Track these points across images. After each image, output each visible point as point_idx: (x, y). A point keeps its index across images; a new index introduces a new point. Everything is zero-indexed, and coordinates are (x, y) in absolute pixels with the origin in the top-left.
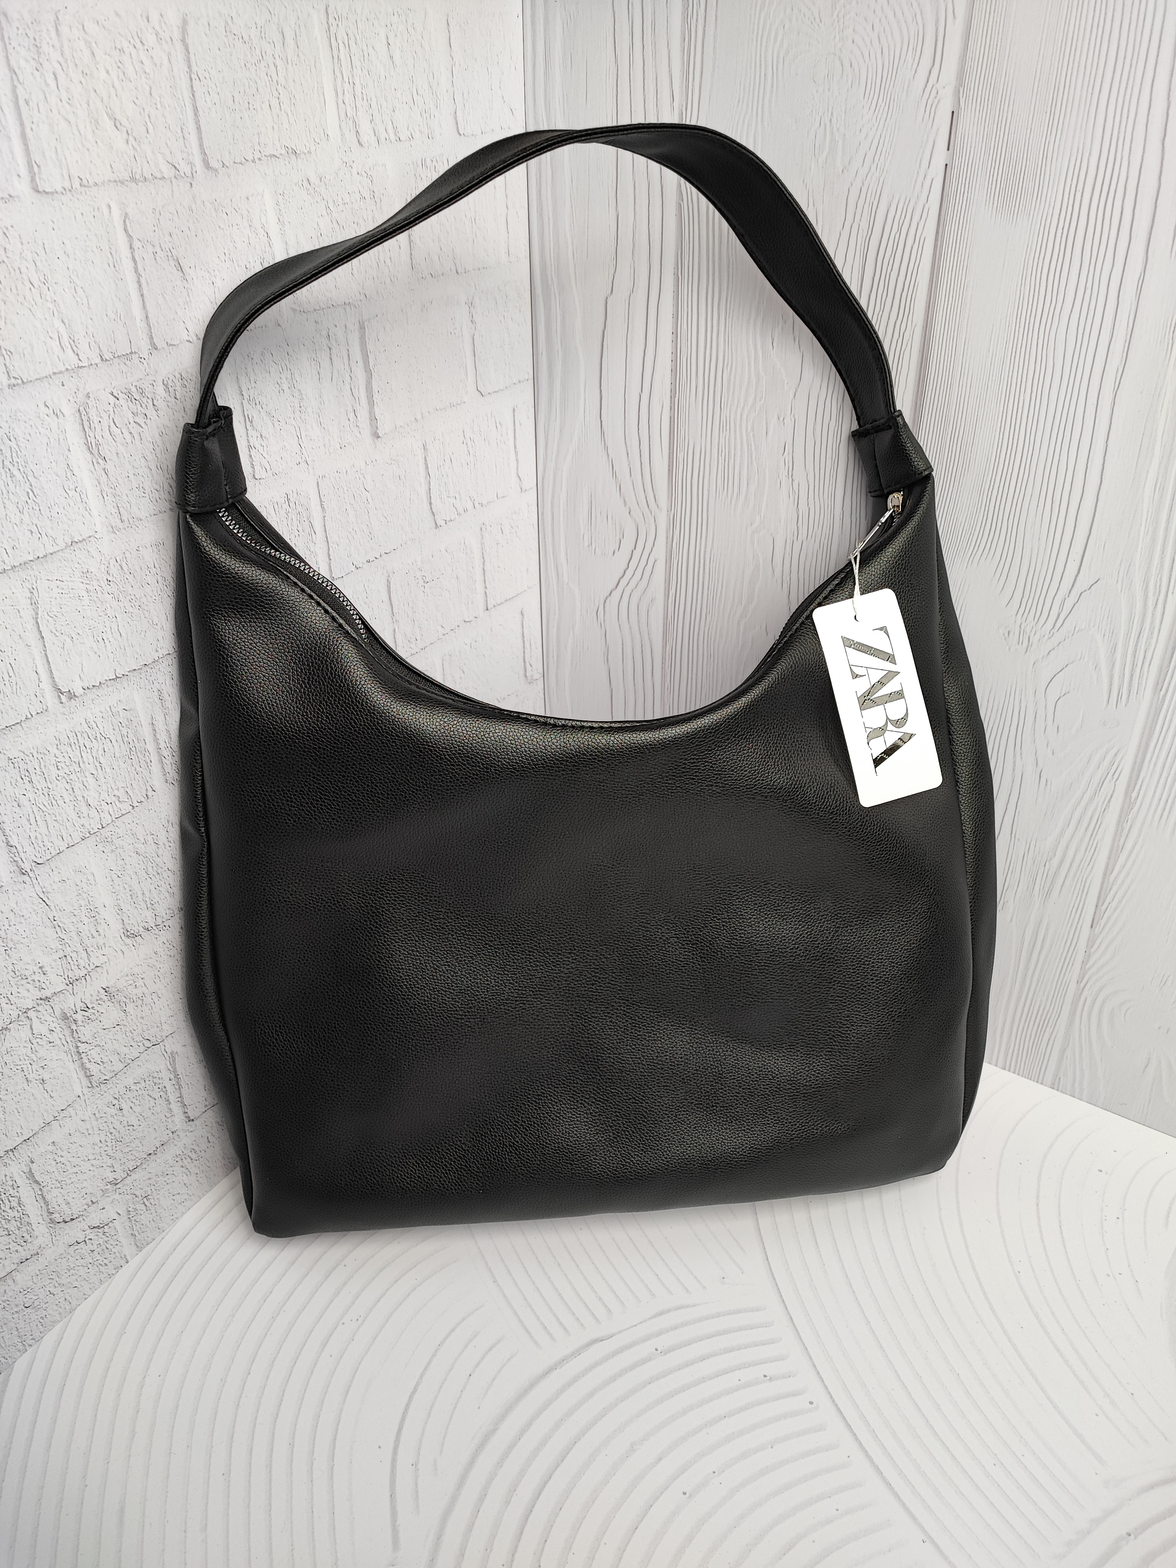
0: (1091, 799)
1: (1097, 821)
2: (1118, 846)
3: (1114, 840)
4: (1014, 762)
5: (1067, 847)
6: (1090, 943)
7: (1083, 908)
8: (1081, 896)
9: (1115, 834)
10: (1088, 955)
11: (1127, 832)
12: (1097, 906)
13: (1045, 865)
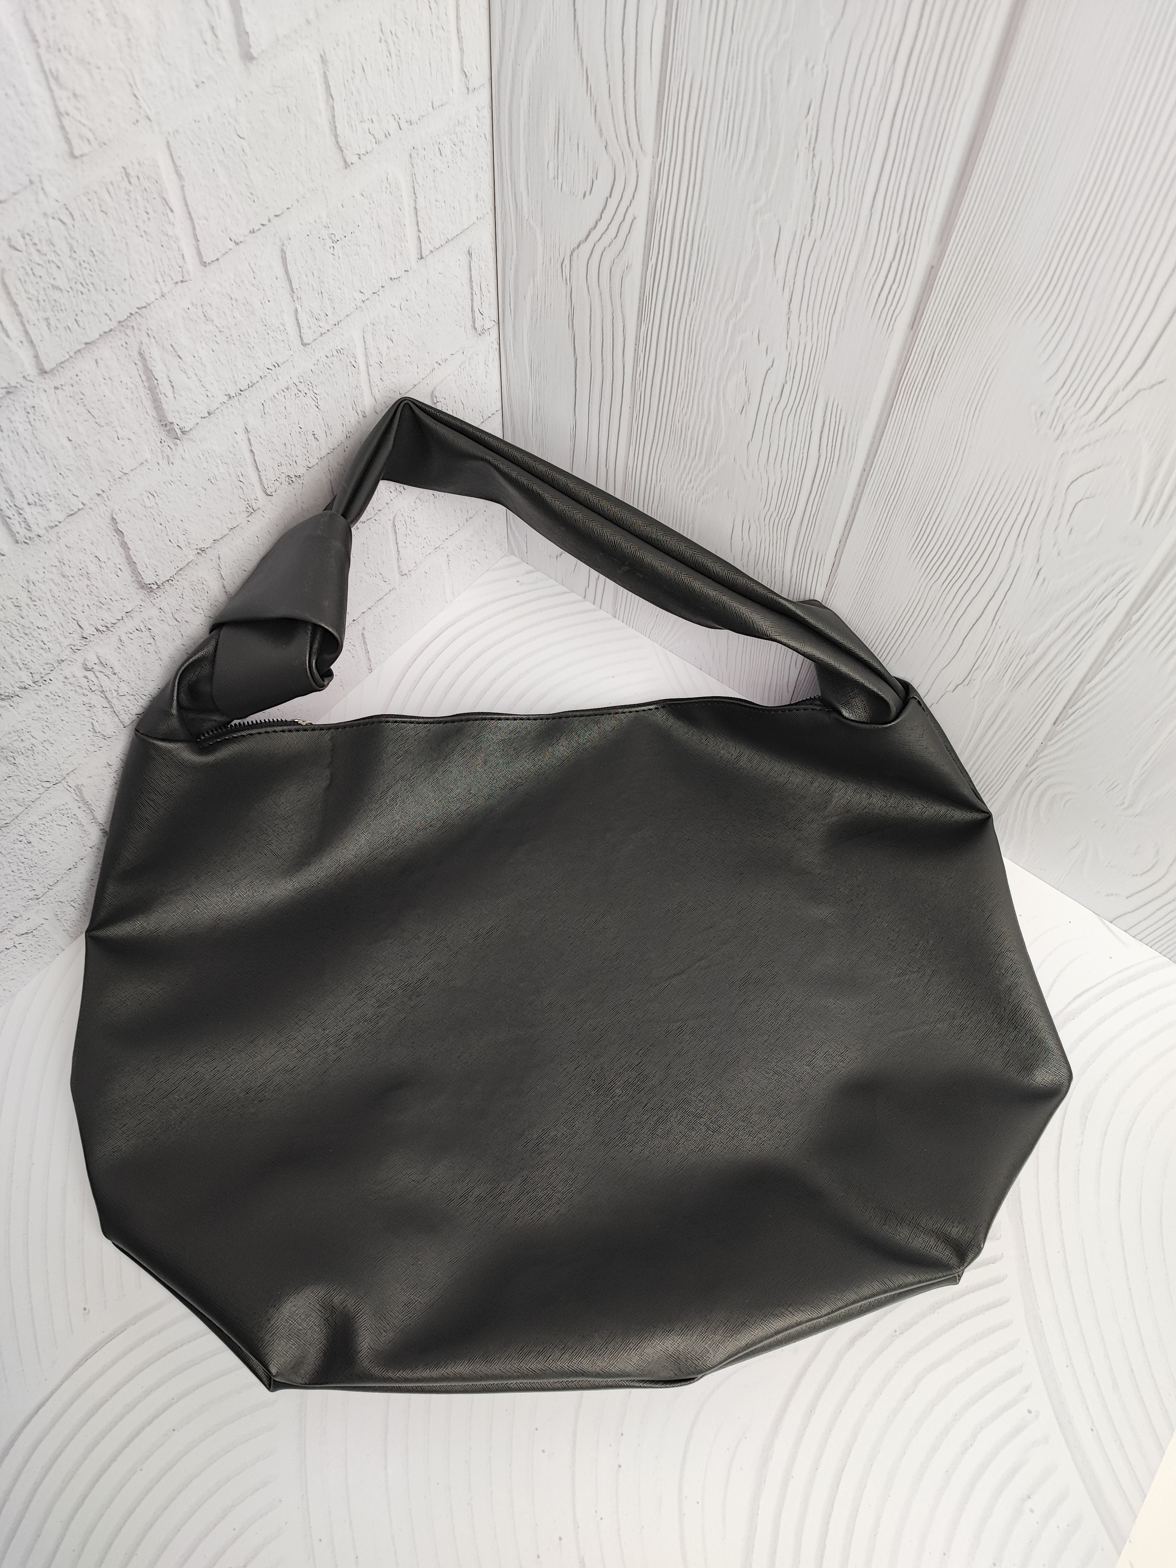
0: (1087, 610)
1: (1088, 632)
2: (1103, 660)
3: (1101, 653)
4: (1014, 553)
5: (1050, 647)
6: (1049, 737)
7: (1049, 706)
8: (1052, 694)
9: (1104, 649)
10: (1043, 745)
11: (1116, 650)
12: (1065, 707)
13: (1021, 658)
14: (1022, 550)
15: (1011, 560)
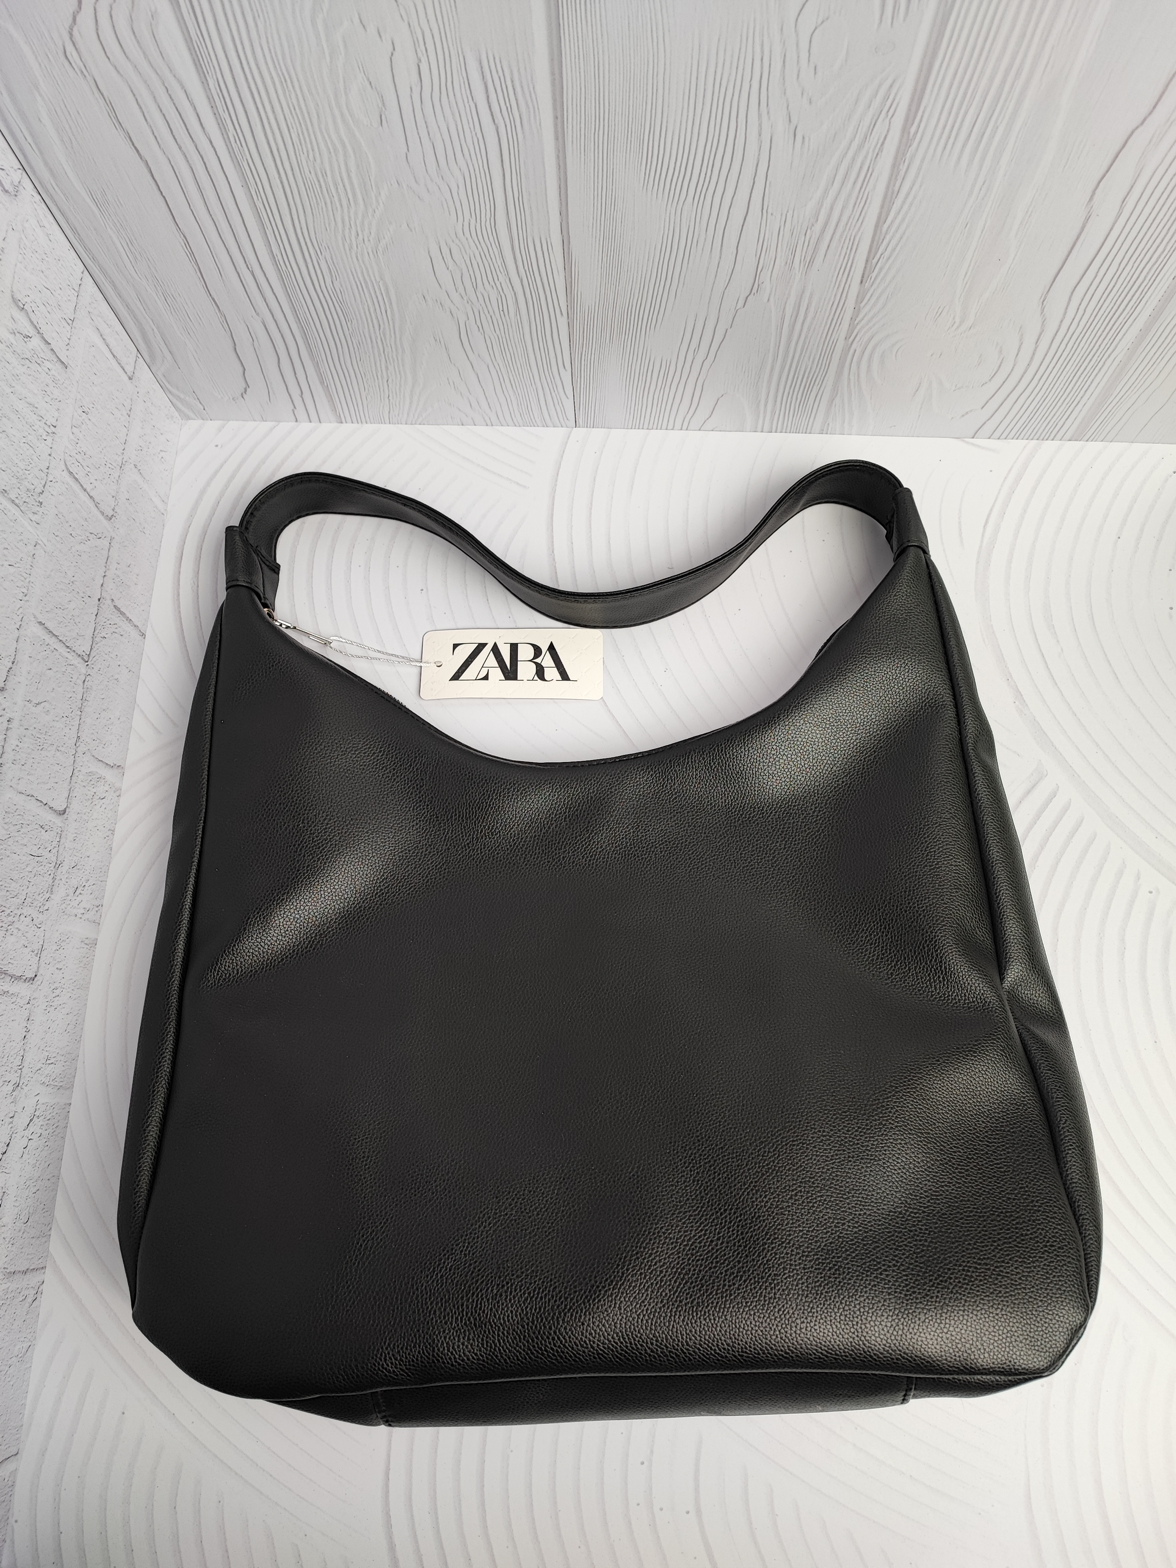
0: (861, 147)
1: (868, 170)
2: (893, 191)
3: (888, 187)
4: (760, 125)
5: (832, 208)
6: (860, 298)
7: (851, 266)
8: (849, 255)
9: (890, 179)
10: (857, 310)
11: (903, 174)
12: (867, 261)
13: (805, 234)
14: (769, 118)
15: (760, 135)
